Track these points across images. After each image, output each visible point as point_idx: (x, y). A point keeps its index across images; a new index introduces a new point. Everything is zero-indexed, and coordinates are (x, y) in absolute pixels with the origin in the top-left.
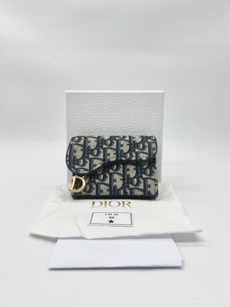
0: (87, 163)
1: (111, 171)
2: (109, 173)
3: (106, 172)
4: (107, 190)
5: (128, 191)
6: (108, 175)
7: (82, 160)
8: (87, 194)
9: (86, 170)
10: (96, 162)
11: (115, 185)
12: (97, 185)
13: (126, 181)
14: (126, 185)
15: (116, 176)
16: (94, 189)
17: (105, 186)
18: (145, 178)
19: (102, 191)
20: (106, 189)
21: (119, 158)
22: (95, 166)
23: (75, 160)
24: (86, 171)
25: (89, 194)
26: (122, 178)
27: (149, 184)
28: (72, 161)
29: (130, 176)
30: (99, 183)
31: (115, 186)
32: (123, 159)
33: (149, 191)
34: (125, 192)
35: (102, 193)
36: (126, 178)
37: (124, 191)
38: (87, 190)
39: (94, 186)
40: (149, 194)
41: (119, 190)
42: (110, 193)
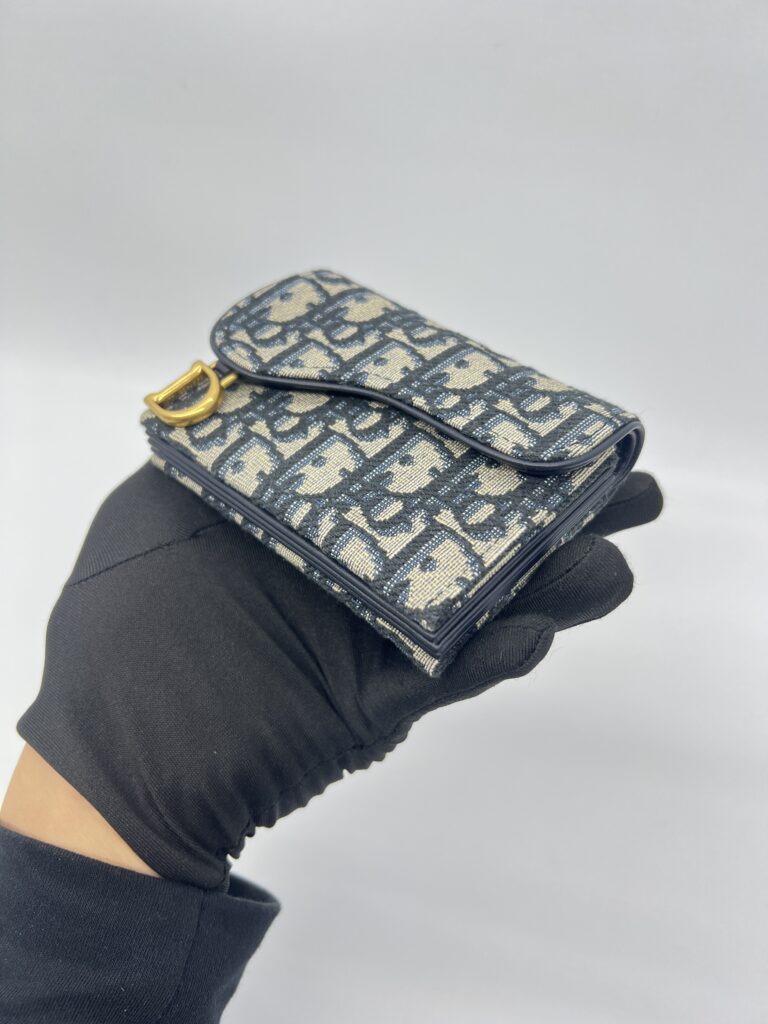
2: (326, 428)
4: (261, 474)
5: (326, 525)
6: (315, 433)
8: (187, 444)
9: (255, 357)
11: (302, 475)
12: (247, 438)
13: (357, 487)
14: (343, 498)
15: (337, 452)
16: (222, 444)
17: (265, 458)
18: (442, 525)
19: (239, 467)
20: (260, 469)
22: (296, 364)
25: (193, 449)
26: (351, 470)
27: (434, 555)
29: (390, 482)
30: (258, 436)
31: (299, 479)
33: (408, 581)
34: (313, 518)
35: (234, 473)
36: (368, 478)
37: (310, 513)
38: (198, 435)
39: (234, 436)
40: (394, 594)
41: (297, 497)
42: (261, 490)
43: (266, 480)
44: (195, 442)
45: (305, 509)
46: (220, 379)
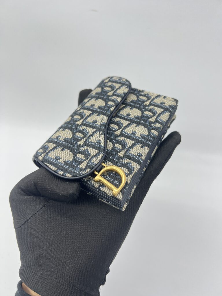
0: (87, 149)
1: (118, 133)
2: (119, 136)
3: (115, 140)
5: (157, 125)
6: (121, 138)
7: (77, 155)
8: (131, 176)
10: (94, 139)
11: (140, 135)
12: (126, 156)
13: (142, 122)
14: (147, 124)
15: (129, 131)
16: (131, 163)
17: (135, 148)
19: (139, 155)
20: (140, 148)
21: (109, 113)
22: (99, 142)
23: (71, 164)
24: (99, 155)
25: (133, 173)
26: (136, 124)
28: (69, 168)
29: (138, 116)
30: (125, 153)
31: (142, 136)
32: (112, 109)
34: (156, 129)
35: (142, 156)
36: (138, 120)
38: (128, 172)
39: (127, 161)
41: (149, 134)
42: (148, 146)
43: (144, 144)
44: (130, 173)
45: (153, 131)
46: (105, 167)
